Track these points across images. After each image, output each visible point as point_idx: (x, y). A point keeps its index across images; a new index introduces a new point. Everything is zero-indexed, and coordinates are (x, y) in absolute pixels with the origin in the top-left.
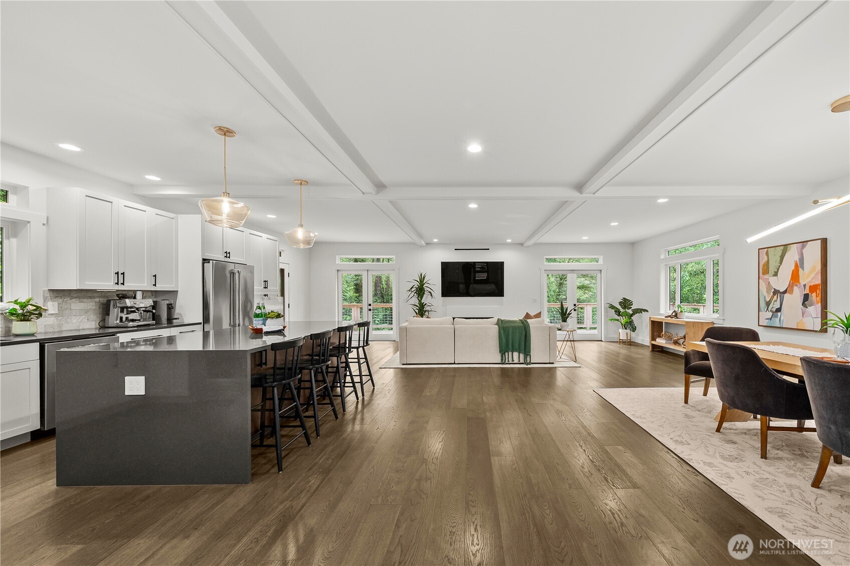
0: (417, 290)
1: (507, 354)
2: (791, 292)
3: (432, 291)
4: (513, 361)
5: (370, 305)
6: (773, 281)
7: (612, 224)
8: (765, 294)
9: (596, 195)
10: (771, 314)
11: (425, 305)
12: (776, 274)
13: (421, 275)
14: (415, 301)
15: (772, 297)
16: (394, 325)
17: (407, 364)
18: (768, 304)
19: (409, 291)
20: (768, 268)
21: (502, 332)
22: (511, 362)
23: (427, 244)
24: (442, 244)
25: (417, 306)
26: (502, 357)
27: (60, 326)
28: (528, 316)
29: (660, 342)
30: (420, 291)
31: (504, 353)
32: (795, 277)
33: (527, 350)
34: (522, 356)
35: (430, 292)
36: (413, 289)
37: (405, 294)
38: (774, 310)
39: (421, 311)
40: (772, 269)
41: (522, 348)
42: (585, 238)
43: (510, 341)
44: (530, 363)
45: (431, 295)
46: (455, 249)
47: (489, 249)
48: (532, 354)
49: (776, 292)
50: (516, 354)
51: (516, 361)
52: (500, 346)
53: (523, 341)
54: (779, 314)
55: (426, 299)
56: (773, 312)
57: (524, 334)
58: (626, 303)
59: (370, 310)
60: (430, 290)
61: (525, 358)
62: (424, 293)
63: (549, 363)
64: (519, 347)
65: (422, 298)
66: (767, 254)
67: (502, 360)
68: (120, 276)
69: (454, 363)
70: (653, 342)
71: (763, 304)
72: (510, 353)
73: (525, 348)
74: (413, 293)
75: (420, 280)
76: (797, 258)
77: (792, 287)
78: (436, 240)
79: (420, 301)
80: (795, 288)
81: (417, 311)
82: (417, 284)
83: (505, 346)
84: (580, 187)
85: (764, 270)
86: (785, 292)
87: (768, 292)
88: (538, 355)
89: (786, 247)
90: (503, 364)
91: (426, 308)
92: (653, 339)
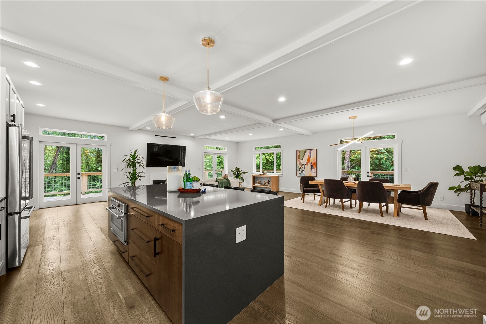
2: (307, 165)
6: (301, 161)
8: (299, 165)
10: (301, 172)
12: (302, 159)
15: (301, 166)
18: (300, 169)
20: (300, 157)
29: (257, 185)
32: (308, 160)
38: (302, 170)
40: (301, 157)
46: (155, 135)
47: (176, 138)
49: (302, 165)
54: (304, 172)
56: (301, 171)
66: (300, 152)
70: (254, 186)
71: (298, 169)
76: (309, 154)
77: (308, 163)
78: (148, 128)
80: (309, 164)
85: (299, 157)
86: (305, 165)
87: (300, 165)
89: (306, 151)
92: (254, 184)
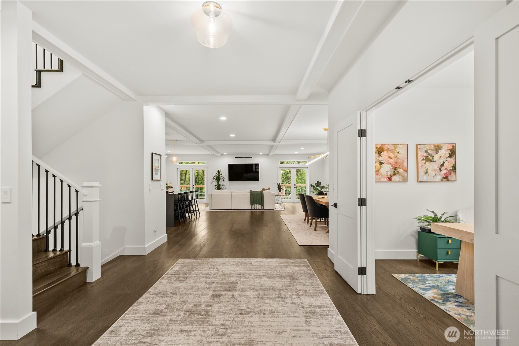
0: (216, 178)
1: (254, 205)
3: (224, 179)
4: (256, 208)
5: (193, 185)
7: (302, 148)
9: (280, 143)
11: (221, 185)
13: (219, 171)
14: (216, 183)
16: (205, 197)
17: (212, 210)
19: (213, 178)
21: (252, 196)
22: (255, 209)
23: (222, 155)
24: (229, 155)
25: (216, 186)
26: (252, 206)
28: (264, 189)
30: (218, 178)
31: (253, 205)
33: (262, 204)
34: (260, 206)
35: (223, 179)
36: (215, 178)
37: (211, 180)
39: (219, 188)
41: (260, 203)
42: (296, 152)
43: (255, 200)
44: (264, 209)
45: (223, 180)
46: (235, 158)
47: (252, 157)
48: (264, 205)
50: (258, 205)
51: (258, 208)
52: (251, 202)
53: (261, 200)
55: (221, 182)
57: (261, 197)
58: (318, 184)
59: (193, 188)
60: (223, 178)
61: (262, 207)
62: (220, 180)
63: (272, 209)
64: (259, 202)
65: (219, 182)
67: (252, 208)
69: (232, 209)
72: (255, 205)
73: (261, 202)
74: (215, 179)
75: (218, 173)
78: (225, 154)
79: (218, 183)
81: (217, 188)
82: (216, 175)
83: (253, 202)
84: (274, 140)
88: (267, 206)
90: (252, 209)
91: (221, 187)
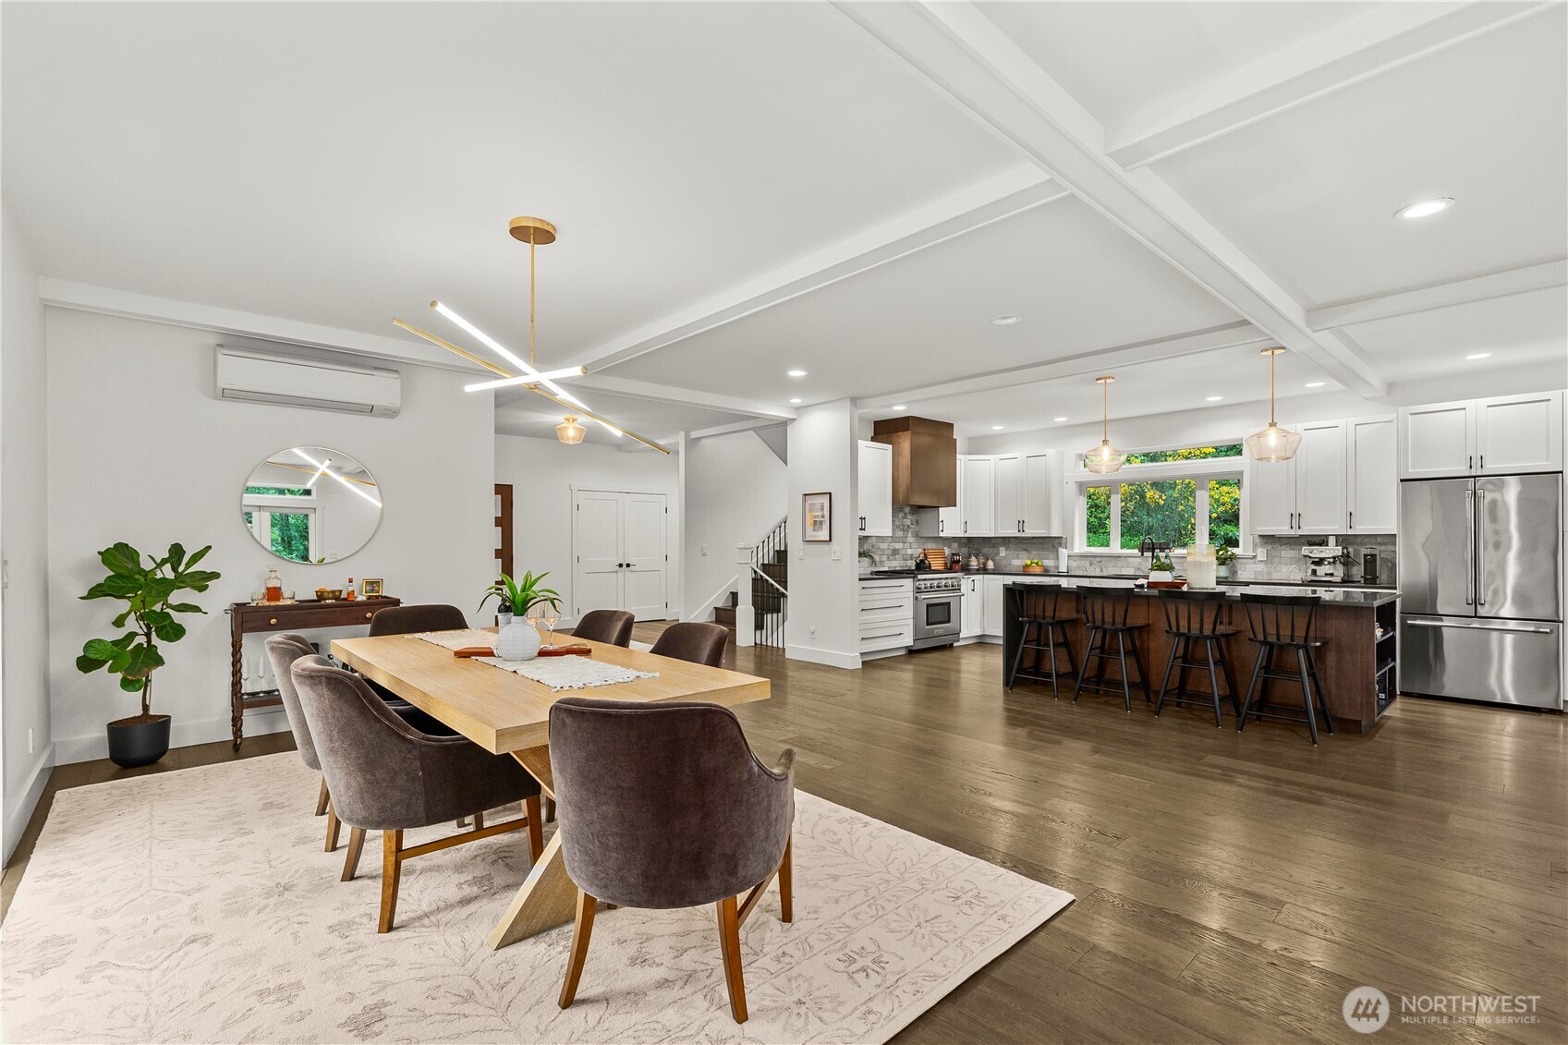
27: (1269, 573)
68: (1295, 518)
